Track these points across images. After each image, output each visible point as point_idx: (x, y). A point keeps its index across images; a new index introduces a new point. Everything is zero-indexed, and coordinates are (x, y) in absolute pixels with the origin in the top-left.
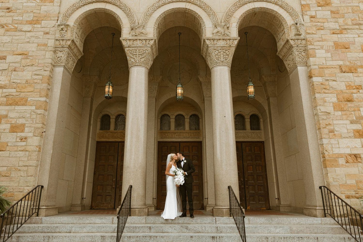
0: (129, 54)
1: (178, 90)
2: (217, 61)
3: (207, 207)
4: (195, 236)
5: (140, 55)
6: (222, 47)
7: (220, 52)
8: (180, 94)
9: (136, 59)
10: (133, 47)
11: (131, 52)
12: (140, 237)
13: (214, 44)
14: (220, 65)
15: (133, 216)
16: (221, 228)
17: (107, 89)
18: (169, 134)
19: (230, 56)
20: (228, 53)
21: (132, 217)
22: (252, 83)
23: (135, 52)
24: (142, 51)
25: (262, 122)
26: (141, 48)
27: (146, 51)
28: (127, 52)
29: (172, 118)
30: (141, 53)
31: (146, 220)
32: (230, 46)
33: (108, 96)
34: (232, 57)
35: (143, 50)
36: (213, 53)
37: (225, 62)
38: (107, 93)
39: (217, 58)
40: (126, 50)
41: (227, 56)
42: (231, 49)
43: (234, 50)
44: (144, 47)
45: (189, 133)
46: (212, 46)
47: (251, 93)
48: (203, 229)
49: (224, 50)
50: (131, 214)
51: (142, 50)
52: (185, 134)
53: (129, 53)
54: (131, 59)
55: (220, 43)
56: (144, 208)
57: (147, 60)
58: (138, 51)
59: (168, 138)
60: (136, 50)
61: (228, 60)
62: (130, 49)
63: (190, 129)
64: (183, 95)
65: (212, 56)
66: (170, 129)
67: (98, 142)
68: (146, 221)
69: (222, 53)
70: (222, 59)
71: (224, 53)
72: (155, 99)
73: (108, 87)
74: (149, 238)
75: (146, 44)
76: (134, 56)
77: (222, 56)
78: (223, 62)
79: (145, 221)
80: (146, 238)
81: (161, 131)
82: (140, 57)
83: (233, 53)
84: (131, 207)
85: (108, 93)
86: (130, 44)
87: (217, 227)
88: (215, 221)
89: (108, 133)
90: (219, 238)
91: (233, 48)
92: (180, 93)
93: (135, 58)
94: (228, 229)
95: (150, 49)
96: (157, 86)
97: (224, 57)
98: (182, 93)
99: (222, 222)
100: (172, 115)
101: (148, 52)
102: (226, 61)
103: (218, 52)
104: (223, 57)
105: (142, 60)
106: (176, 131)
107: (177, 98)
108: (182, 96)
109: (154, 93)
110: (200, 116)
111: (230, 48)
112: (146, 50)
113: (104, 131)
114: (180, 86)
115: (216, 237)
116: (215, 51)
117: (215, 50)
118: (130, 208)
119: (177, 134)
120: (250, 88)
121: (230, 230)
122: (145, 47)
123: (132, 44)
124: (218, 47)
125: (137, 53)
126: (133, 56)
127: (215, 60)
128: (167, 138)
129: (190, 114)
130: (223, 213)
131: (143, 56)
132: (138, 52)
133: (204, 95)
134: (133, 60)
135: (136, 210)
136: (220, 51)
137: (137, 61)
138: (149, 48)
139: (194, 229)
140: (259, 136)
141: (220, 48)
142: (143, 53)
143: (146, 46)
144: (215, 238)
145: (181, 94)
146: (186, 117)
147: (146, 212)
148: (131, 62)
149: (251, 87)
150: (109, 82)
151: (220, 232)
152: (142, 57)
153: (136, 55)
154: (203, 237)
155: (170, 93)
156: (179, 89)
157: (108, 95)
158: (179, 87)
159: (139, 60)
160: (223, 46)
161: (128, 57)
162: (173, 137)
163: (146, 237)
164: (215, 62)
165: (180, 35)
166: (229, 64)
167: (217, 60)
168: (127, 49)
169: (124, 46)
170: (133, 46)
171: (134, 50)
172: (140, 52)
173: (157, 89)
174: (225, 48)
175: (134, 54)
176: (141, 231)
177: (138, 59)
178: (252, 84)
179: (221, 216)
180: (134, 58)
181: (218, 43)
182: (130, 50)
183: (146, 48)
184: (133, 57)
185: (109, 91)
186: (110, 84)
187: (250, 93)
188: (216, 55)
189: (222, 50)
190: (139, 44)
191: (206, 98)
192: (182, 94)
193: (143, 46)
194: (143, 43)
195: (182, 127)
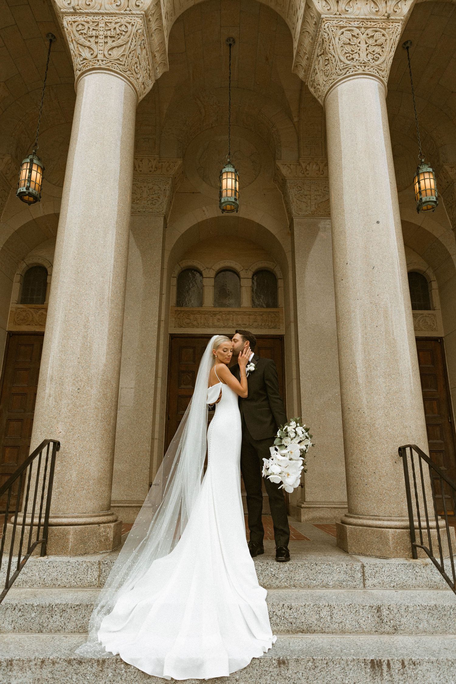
0: (77, 34)
1: (224, 182)
2: (348, 62)
3: (302, 510)
4: (297, 661)
5: (111, 37)
6: (363, 20)
7: (358, 34)
8: (229, 193)
9: (95, 50)
10: (87, 14)
11: (80, 27)
12: (54, 663)
13: (338, 13)
14: (356, 72)
15: (56, 554)
16: (396, 611)
17: (24, 174)
18: (198, 316)
19: (387, 48)
20: (381, 40)
21: (52, 558)
22: (430, 167)
23: (93, 29)
24: (117, 26)
25: (437, 291)
26: (114, 18)
27: (129, 26)
28: (69, 29)
29: (208, 276)
30: (113, 33)
31: (100, 571)
32: (388, 16)
33: (24, 192)
34: (392, 54)
35: (119, 24)
36: (337, 39)
37: (372, 65)
38: (23, 184)
39: (348, 55)
40: (66, 21)
41: (378, 49)
42: (390, 27)
43: (400, 30)
44: (122, 14)
45: (250, 315)
46: (332, 16)
47: (429, 192)
48: (322, 615)
49: (371, 29)
50: (48, 546)
51: (116, 23)
52: (239, 316)
53: (75, 32)
54: (81, 50)
55: (358, 9)
56: (99, 523)
57: (131, 55)
58: (103, 25)
59: (197, 327)
60: (98, 25)
61: (381, 59)
62: (78, 19)
63: (254, 305)
64: (237, 195)
65: (331, 47)
66: (201, 304)
67: (13, 335)
68: (99, 576)
69: (363, 37)
70: (363, 57)
71: (369, 38)
72: (162, 219)
73: (28, 168)
74: (96, 668)
75: (128, 6)
76: (89, 41)
77: (363, 46)
78: (365, 67)
79: (96, 574)
80: (82, 669)
81: (179, 309)
82: (110, 44)
83: (397, 42)
84: (51, 520)
85: (27, 184)
86: (78, 5)
87: (379, 609)
88: (360, 575)
89: (40, 312)
90: (398, 666)
91: (398, 24)
92: (229, 187)
93: (94, 46)
94: (421, 616)
95: (141, 21)
96: (167, 187)
97: (371, 49)
98: (235, 188)
99: (387, 580)
100: (207, 268)
101: (134, 30)
102: (377, 63)
103: (350, 37)
104: (367, 50)
105: (116, 53)
106: (218, 309)
107: (223, 201)
108: (237, 198)
109: (160, 203)
110: (279, 274)
111: (389, 24)
112: (127, 25)
113: (30, 306)
114: (230, 170)
115: (388, 665)
116: (343, 33)
117: (342, 30)
118: (47, 524)
119: (220, 317)
120: (424, 179)
121: (431, 621)
122: (124, 14)
123: (85, 6)
124: (349, 20)
125: (101, 33)
126: (87, 42)
127: (341, 61)
128: (193, 326)
129: (255, 268)
130: (387, 544)
131: (120, 42)
132: (102, 29)
133: (293, 212)
134: (86, 53)
135: (68, 533)
136: (356, 31)
137: (100, 57)
138: (138, 20)
139: (287, 615)
140: (429, 323)
141: (356, 24)
142: (118, 32)
143: (127, 12)
144: (385, 667)
145: (233, 191)
146: (242, 274)
147: (107, 539)
148: (82, 59)
149: (427, 176)
150: (31, 157)
151: (391, 630)
152: (113, 43)
153: (97, 37)
154: (331, 664)
155: (204, 208)
156: (227, 178)
157: (28, 188)
158: (227, 172)
159: (106, 53)
160: (367, 17)
161: (71, 46)
162: (211, 324)
163: (80, 663)
164: (342, 66)
165: (230, 45)
166: (383, 73)
167: (349, 60)
168: (70, 18)
169: (60, 9)
170: (87, 11)
171: (91, 23)
172: (110, 30)
173: (168, 193)
174: (373, 24)
175: (90, 33)
176: (71, 626)
177: (102, 48)
178: (431, 170)
179: (378, 554)
180: (89, 48)
181: (350, 10)
182: (76, 24)
183: (128, 19)
184: (88, 44)
185: (30, 177)
186: (35, 161)
187: (424, 193)
188: (345, 46)
189: (363, 29)
190: (107, 6)
191: (297, 220)
192: (236, 191)
193: (117, 12)
194: (118, 4)
195: (232, 301)
